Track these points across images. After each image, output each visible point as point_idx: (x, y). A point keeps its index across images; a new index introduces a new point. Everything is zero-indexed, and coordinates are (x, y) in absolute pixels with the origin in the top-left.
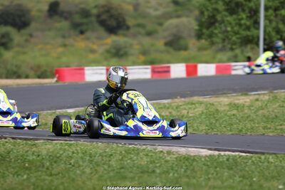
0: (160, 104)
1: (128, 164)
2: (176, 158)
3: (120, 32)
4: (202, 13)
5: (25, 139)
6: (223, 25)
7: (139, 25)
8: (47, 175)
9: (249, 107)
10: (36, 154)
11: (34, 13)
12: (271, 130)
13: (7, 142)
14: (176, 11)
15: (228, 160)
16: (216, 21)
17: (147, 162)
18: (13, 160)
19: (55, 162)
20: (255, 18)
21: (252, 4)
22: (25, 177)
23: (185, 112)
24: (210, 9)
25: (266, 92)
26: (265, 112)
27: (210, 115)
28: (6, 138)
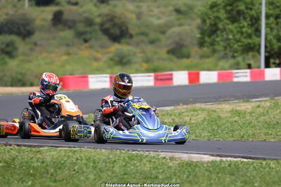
0: (163, 111)
1: (131, 170)
2: (179, 164)
3: (124, 40)
4: (204, 21)
5: (30, 146)
6: (224, 33)
7: (142, 34)
8: (51, 181)
9: (251, 113)
10: (40, 160)
11: (38, 22)
12: (273, 136)
13: (11, 149)
14: (179, 19)
15: (229, 165)
16: (218, 29)
17: (150, 167)
18: (18, 167)
19: (60, 168)
20: (256, 25)
21: (253, 12)
22: (30, 183)
23: (187, 119)
24: (211, 17)
25: (267, 99)
26: (266, 118)
27: (212, 121)
28: (11, 145)
